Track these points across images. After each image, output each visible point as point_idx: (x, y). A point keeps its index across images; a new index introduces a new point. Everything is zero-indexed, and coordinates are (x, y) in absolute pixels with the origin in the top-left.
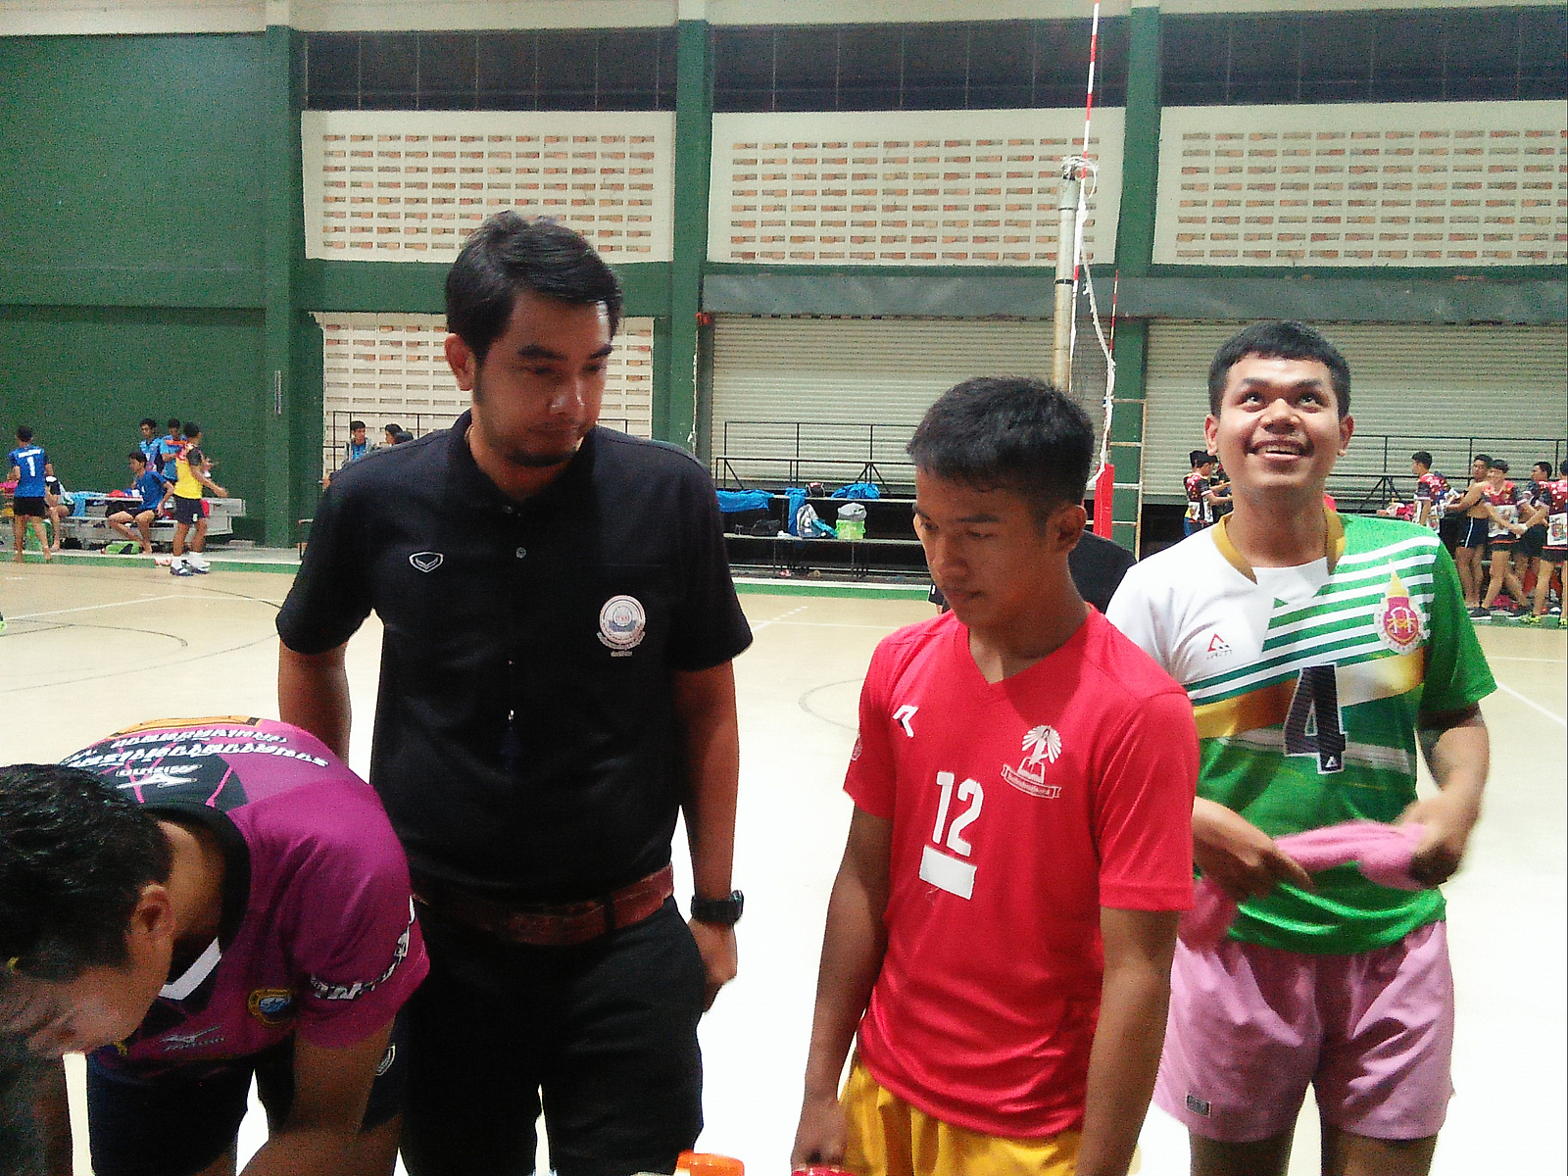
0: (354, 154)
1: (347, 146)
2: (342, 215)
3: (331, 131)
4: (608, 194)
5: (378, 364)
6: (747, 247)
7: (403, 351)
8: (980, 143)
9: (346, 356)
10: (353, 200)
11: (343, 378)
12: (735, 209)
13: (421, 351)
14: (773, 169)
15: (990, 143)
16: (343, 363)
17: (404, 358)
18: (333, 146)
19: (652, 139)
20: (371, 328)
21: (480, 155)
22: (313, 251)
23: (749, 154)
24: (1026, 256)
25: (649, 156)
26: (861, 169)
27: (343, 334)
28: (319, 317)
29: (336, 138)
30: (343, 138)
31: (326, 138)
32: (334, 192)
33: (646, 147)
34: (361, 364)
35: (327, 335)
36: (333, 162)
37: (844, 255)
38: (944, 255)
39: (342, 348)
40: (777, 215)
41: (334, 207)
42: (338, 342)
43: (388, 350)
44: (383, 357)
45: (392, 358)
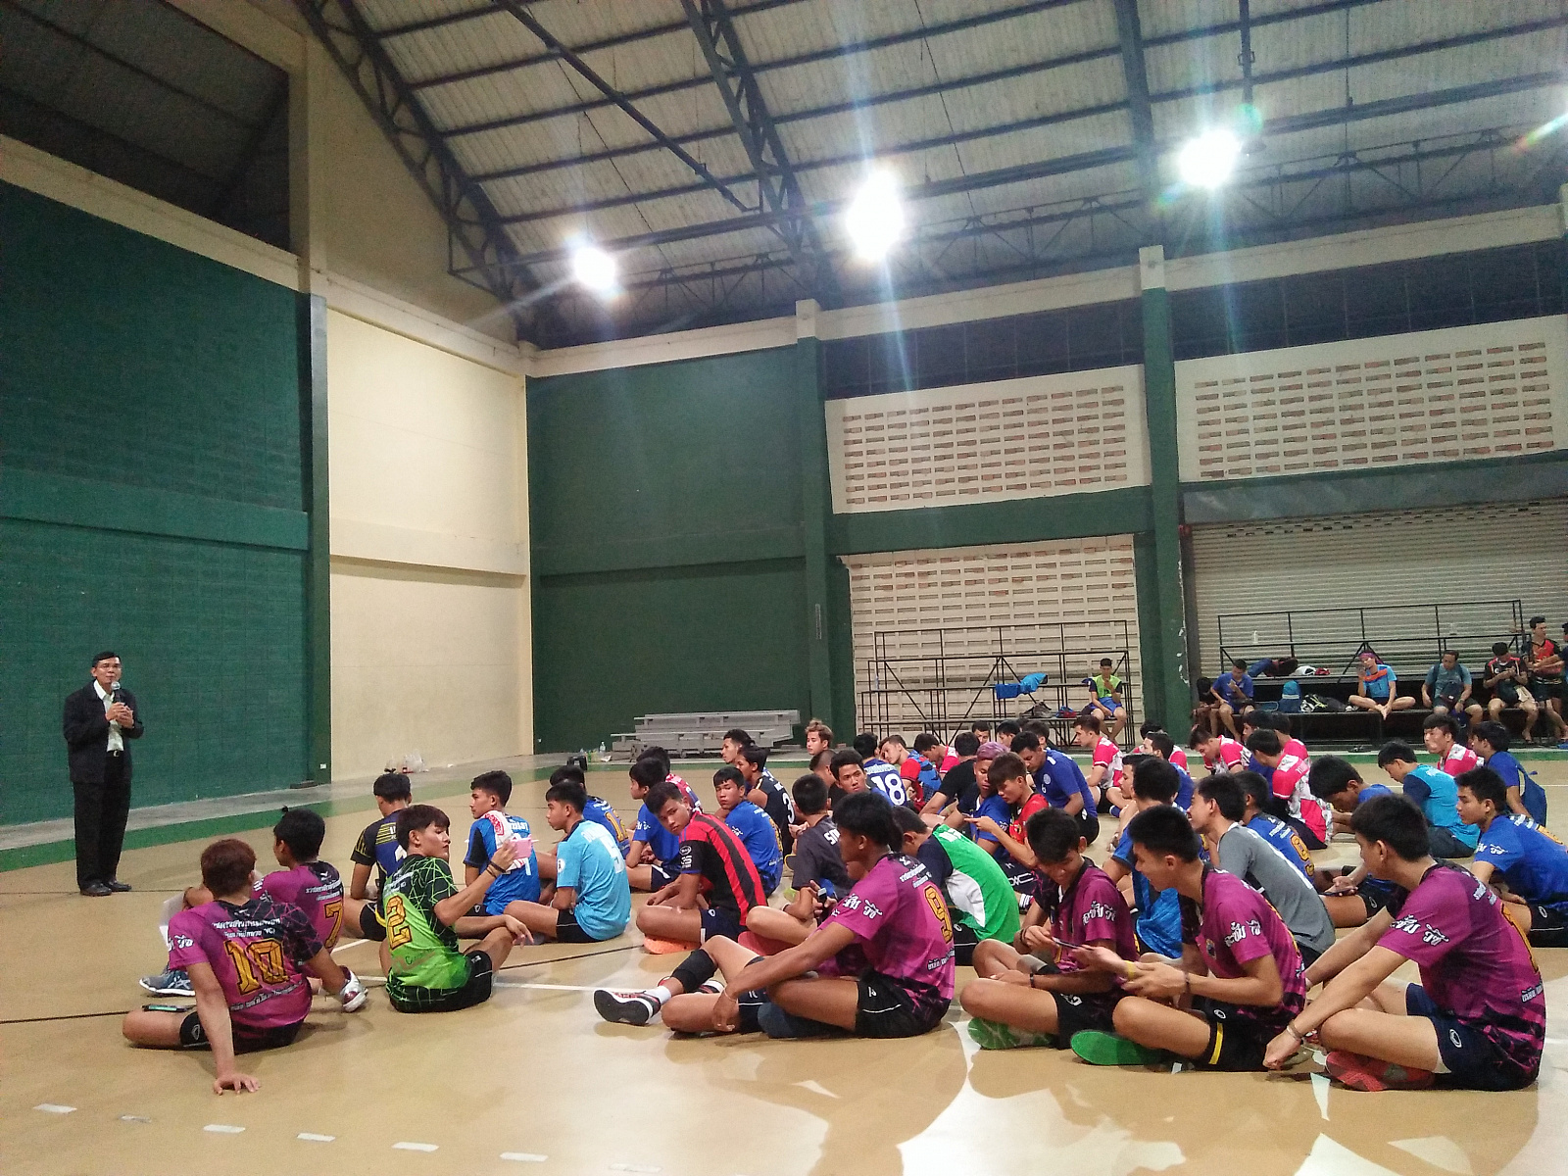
0: (868, 429)
1: (863, 423)
2: (861, 477)
3: (850, 413)
4: (1084, 437)
5: (895, 593)
6: (1215, 467)
7: (916, 580)
8: (1427, 358)
9: (868, 589)
10: (870, 465)
11: (867, 606)
12: (1201, 437)
13: (931, 579)
14: (1233, 400)
15: (1437, 357)
16: (866, 595)
17: (917, 586)
18: (851, 425)
19: (1121, 389)
20: (887, 564)
21: (973, 418)
22: (839, 507)
23: (1210, 391)
24: (1487, 450)
25: (1121, 402)
26: (1317, 391)
27: (865, 571)
28: (844, 559)
29: (853, 418)
30: (860, 417)
31: (845, 419)
32: (853, 460)
33: (1116, 396)
34: (882, 594)
35: (852, 573)
36: (852, 437)
37: (1309, 464)
38: (1405, 456)
39: (865, 583)
40: (1243, 438)
41: (853, 472)
42: (861, 578)
43: (903, 581)
44: (899, 587)
45: (906, 587)
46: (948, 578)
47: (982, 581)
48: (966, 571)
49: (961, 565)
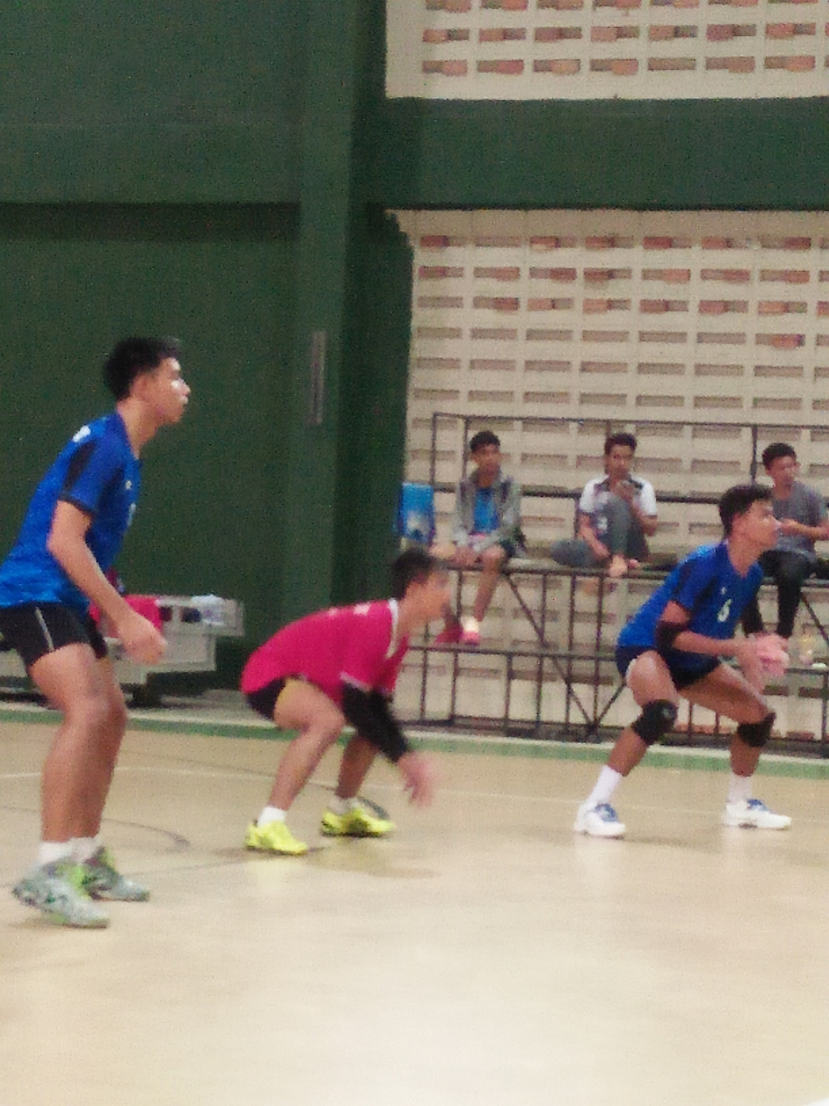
5: (522, 320)
7: (576, 290)
9: (456, 302)
11: (450, 348)
13: (614, 290)
16: (451, 318)
17: (579, 305)
20: (511, 241)
22: (401, 81)
27: (454, 256)
28: (409, 222)
34: (490, 318)
35: (422, 258)
39: (450, 286)
42: (443, 272)
43: (549, 289)
44: (537, 305)
45: (554, 304)
46: (659, 290)
47: (740, 307)
48: (705, 275)
49: (694, 258)
